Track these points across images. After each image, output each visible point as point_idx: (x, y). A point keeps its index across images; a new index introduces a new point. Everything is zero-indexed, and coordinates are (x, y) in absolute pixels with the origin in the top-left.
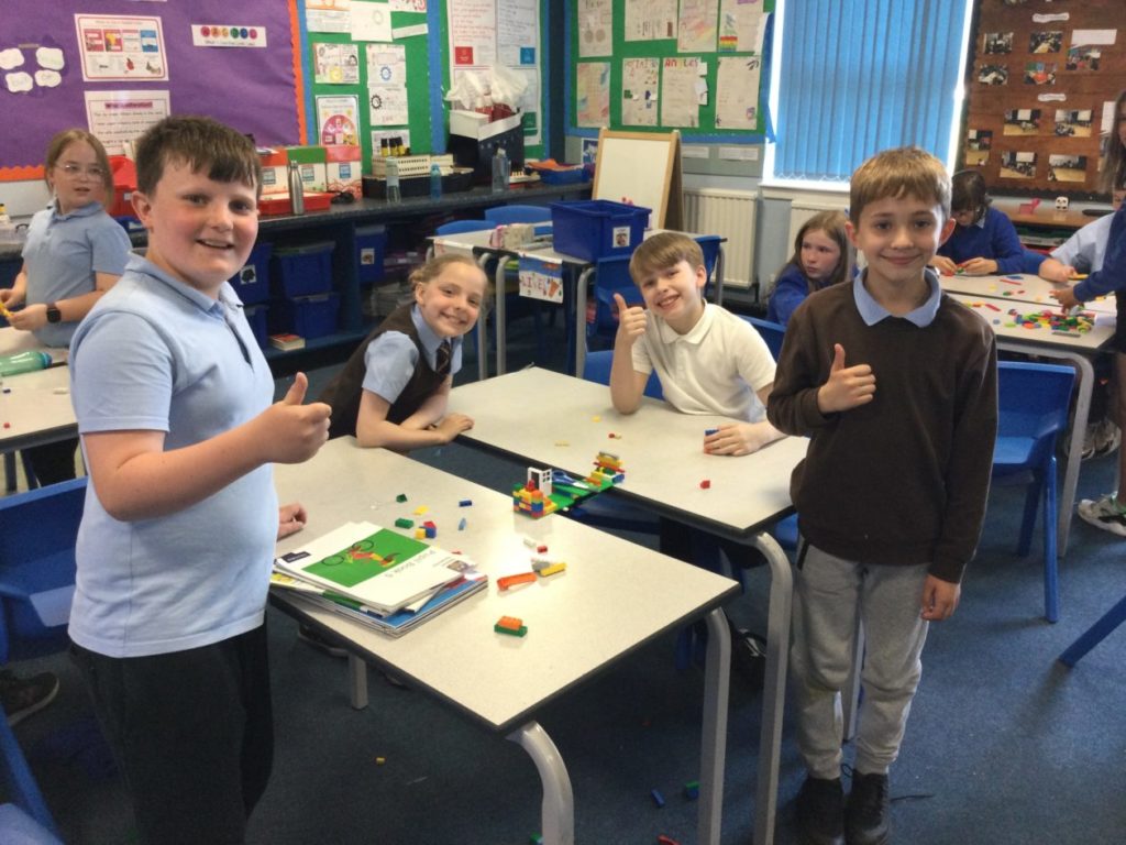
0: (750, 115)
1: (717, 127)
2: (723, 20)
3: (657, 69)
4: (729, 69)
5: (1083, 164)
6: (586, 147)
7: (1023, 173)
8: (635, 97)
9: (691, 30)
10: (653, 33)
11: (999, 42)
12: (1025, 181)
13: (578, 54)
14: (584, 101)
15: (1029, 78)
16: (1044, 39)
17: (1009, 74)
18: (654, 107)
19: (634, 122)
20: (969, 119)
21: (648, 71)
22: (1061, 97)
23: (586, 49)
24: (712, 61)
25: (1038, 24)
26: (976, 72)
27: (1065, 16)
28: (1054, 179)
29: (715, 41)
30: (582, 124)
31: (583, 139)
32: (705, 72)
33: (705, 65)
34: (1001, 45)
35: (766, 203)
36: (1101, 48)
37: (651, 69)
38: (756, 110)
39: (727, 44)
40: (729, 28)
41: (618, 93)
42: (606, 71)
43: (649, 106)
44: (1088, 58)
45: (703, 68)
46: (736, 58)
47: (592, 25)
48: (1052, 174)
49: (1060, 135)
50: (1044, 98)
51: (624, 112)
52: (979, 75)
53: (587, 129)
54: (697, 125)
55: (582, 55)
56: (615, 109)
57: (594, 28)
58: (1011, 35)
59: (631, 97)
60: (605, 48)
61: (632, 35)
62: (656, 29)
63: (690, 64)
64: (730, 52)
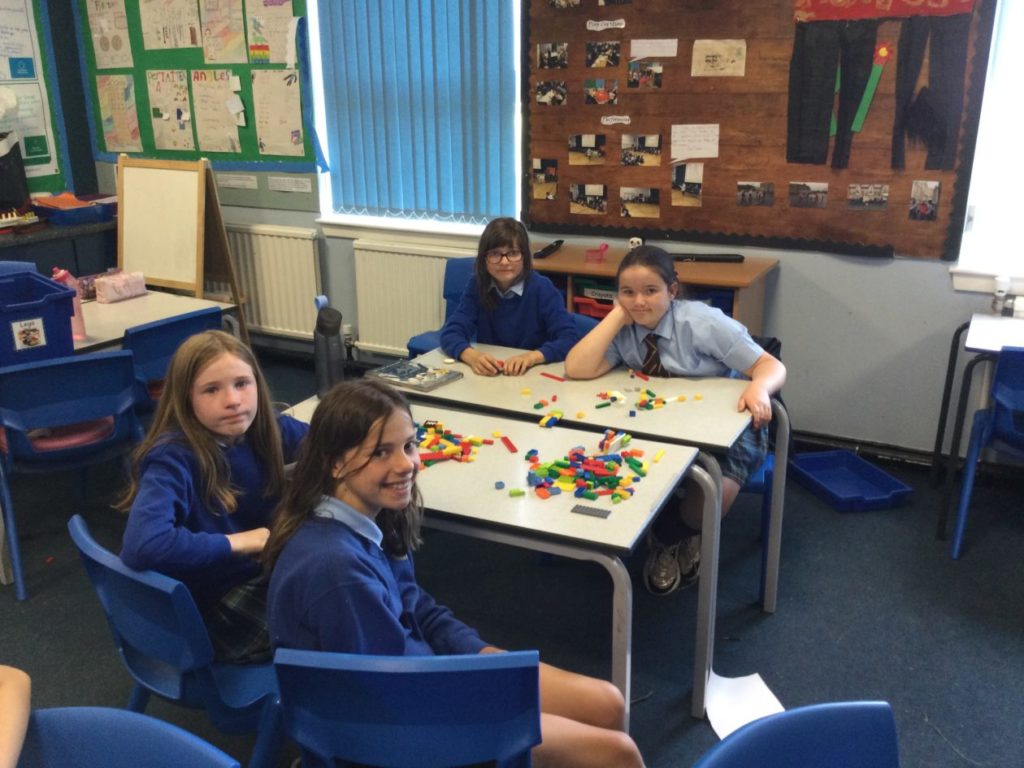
0: (295, 138)
1: (261, 153)
2: (250, 24)
3: (185, 83)
4: (266, 84)
5: (655, 198)
7: (595, 208)
8: (165, 116)
9: (215, 37)
10: (176, 40)
11: (553, 54)
12: (598, 218)
13: (95, 66)
14: (110, 120)
15: (589, 97)
16: (601, 50)
17: (568, 92)
18: (189, 129)
19: (169, 146)
20: (531, 145)
21: (176, 86)
22: (625, 120)
23: (104, 59)
24: (244, 73)
25: (593, 32)
26: (532, 90)
27: (621, 24)
28: (627, 215)
29: (245, 51)
32: (238, 88)
33: (237, 79)
34: (555, 58)
35: (329, 242)
36: (661, 60)
37: (179, 83)
38: (301, 132)
39: (258, 53)
40: (258, 35)
41: (146, 114)
42: (129, 86)
43: (182, 127)
44: (650, 72)
45: (235, 83)
46: (270, 72)
47: (106, 30)
48: (625, 210)
49: (628, 164)
50: (608, 121)
51: (156, 134)
52: (536, 93)
54: (239, 150)
55: (99, 67)
56: (145, 130)
57: (110, 34)
58: (566, 45)
59: (161, 116)
60: (124, 58)
61: (152, 43)
62: (178, 36)
63: (222, 78)
64: (264, 64)
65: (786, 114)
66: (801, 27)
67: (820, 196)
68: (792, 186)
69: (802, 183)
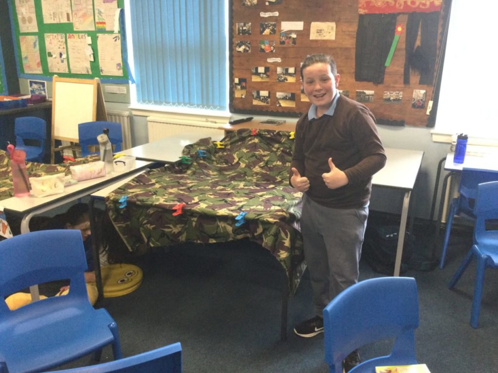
0: (118, 67)
1: (101, 74)
2: (96, 12)
3: (64, 40)
4: (104, 41)
5: (293, 98)
6: (31, 85)
7: (264, 102)
8: (54, 56)
9: (80, 17)
10: (59, 19)
11: (244, 28)
12: (266, 107)
13: (19, 31)
14: (26, 58)
15: (262, 49)
16: (267, 27)
17: (251, 46)
18: (65, 62)
19: (56, 70)
20: (233, 71)
21: (59, 41)
22: (279, 60)
23: (24, 28)
24: (94, 35)
25: (263, 18)
26: (234, 45)
27: (277, 14)
28: (280, 106)
29: (94, 25)
30: (27, 71)
31: (29, 80)
32: (90, 42)
33: (90, 38)
34: (245, 30)
35: (135, 118)
36: (296, 32)
37: (61, 40)
38: (122, 64)
39: (100, 26)
40: (100, 17)
41: (44, 55)
42: (36, 41)
43: (62, 61)
44: (290, 38)
45: (89, 40)
46: (106, 35)
47: (24, 14)
48: (279, 103)
49: (280, 81)
50: (270, 60)
51: (49, 65)
52: (236, 47)
53: (30, 74)
54: (90, 73)
55: (21, 32)
56: (44, 63)
57: (26, 16)
58: (250, 24)
59: (52, 56)
60: (33, 27)
61: (47, 20)
62: (61, 17)
63: (82, 38)
64: (103, 31)
65: (354, 58)
66: (361, 16)
67: (371, 97)
68: (357, 92)
69: (362, 91)
